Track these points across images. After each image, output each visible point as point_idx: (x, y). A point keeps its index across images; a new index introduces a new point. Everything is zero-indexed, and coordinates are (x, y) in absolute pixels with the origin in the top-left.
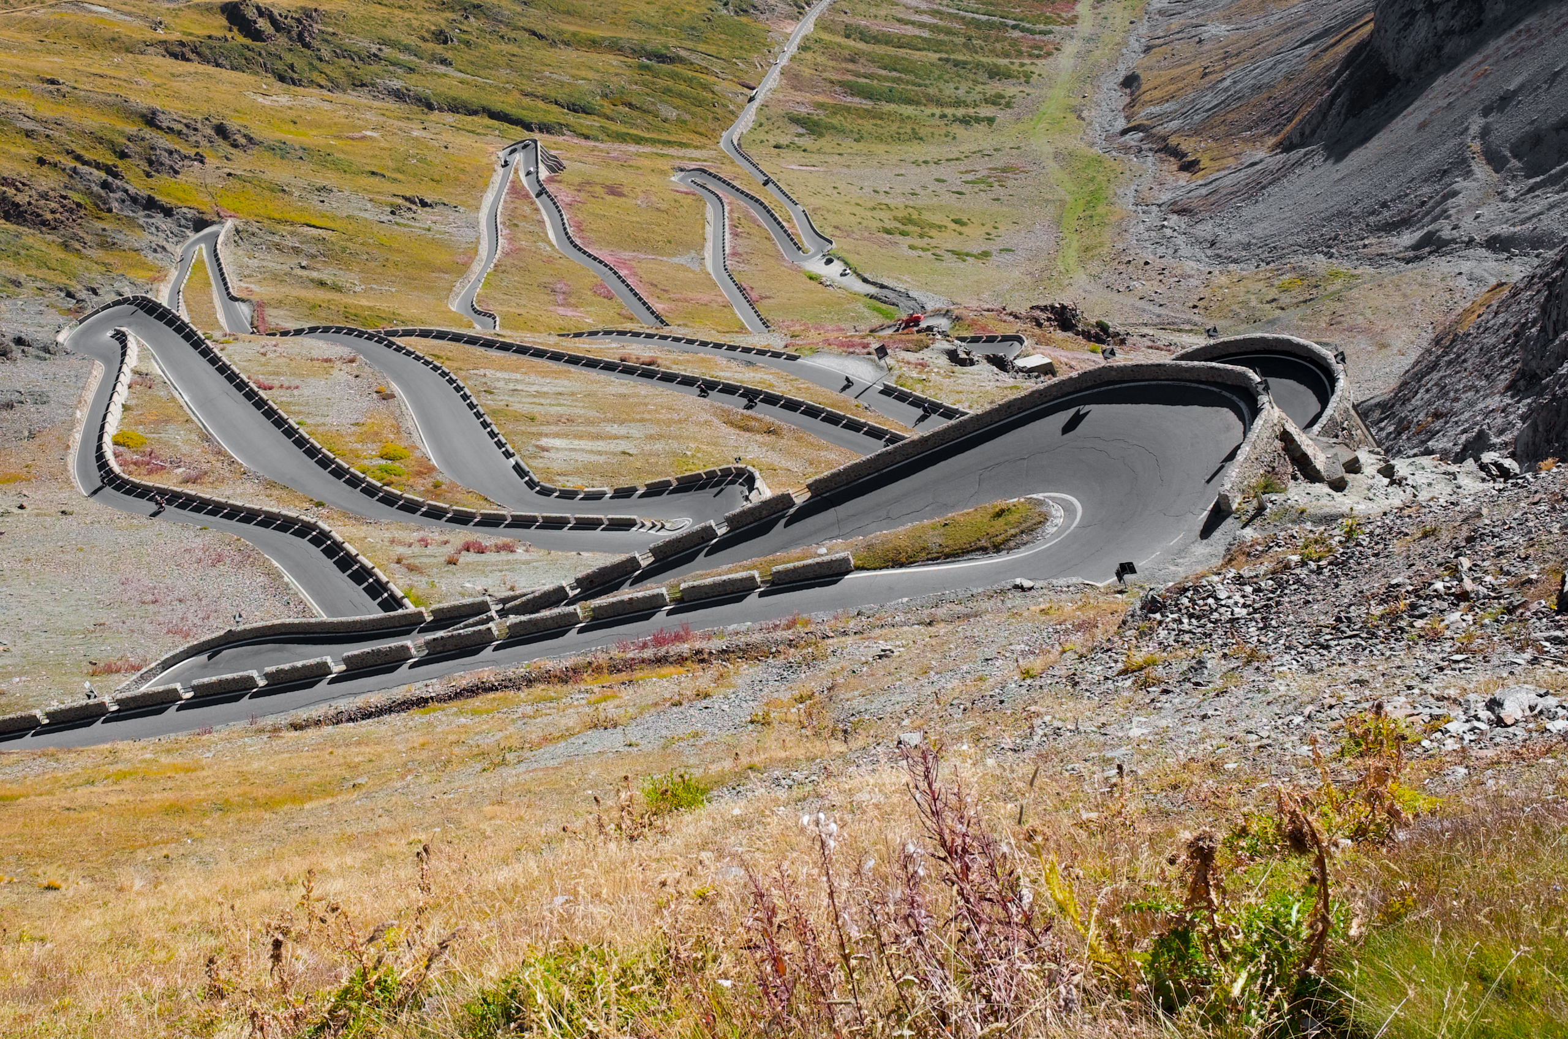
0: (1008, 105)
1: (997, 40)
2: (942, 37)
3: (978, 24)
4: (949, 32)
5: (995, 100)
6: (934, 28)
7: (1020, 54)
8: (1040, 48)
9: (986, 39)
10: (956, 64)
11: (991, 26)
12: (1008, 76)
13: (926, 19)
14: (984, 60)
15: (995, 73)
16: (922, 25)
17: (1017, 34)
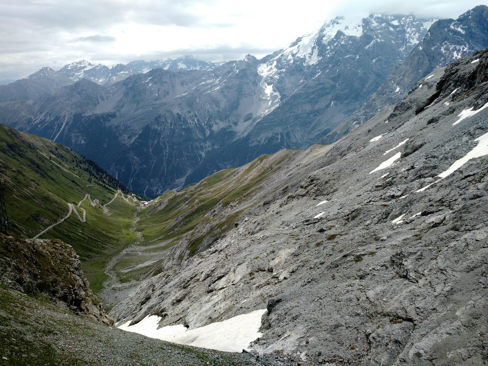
0: (91, 258)
1: (95, 243)
2: (82, 239)
3: (91, 239)
4: (84, 238)
5: (88, 257)
6: (80, 236)
7: (98, 248)
8: (103, 248)
9: (92, 242)
10: (82, 246)
11: (94, 240)
12: (93, 252)
13: (80, 234)
14: (90, 247)
15: (91, 251)
16: (79, 235)
17: (100, 243)
